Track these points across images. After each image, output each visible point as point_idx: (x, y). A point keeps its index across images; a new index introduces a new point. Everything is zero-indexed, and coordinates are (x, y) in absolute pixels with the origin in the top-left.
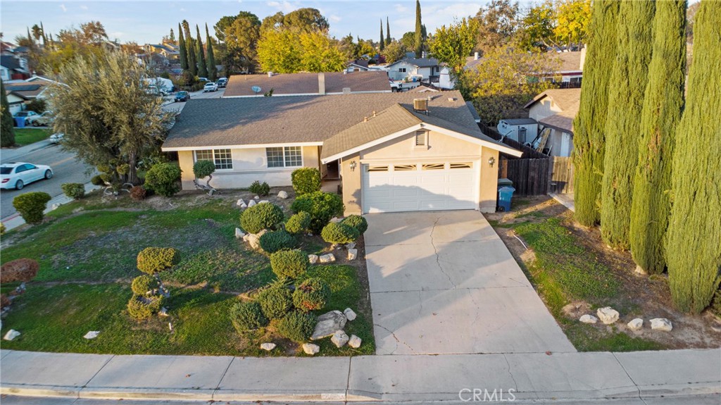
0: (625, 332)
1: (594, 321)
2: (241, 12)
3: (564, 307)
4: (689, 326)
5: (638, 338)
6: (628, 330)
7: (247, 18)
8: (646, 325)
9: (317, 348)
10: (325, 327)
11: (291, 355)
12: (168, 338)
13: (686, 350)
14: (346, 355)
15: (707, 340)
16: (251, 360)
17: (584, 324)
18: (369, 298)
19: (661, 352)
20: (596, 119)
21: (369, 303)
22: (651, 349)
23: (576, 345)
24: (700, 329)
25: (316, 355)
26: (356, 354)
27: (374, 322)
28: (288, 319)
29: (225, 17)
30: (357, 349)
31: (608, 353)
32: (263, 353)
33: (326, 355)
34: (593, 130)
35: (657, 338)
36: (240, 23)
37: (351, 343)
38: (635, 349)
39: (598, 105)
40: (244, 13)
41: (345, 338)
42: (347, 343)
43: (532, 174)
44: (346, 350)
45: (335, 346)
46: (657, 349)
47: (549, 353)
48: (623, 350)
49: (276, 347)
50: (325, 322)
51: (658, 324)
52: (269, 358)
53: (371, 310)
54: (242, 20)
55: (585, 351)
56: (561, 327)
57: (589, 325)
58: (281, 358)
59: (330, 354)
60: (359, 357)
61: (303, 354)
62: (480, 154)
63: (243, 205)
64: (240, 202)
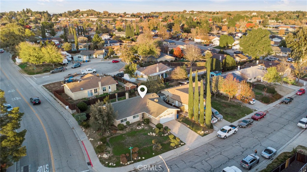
0: (205, 133)
15: (211, 132)
16: (175, 149)
19: (209, 134)
25: (181, 146)
27: (181, 140)
31: (205, 136)
32: (175, 148)
38: (207, 135)
41: (182, 143)
47: (200, 138)
51: (207, 131)
55: (203, 137)
62: (175, 111)
63: (139, 128)
64: (138, 128)
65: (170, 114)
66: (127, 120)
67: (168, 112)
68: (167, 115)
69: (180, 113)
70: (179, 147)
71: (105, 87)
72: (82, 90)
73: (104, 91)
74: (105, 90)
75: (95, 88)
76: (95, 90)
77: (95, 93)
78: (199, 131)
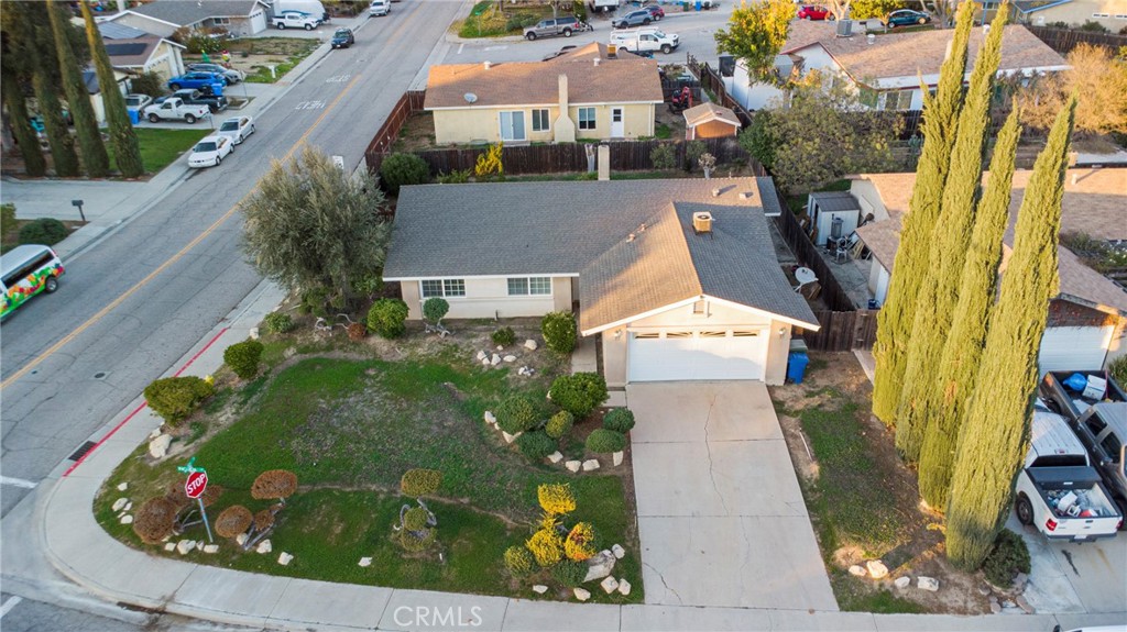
0: (891, 589)
1: (862, 574)
3: (837, 552)
4: (957, 585)
5: (901, 598)
6: (894, 587)
8: (913, 583)
9: (588, 595)
11: (563, 600)
13: (945, 616)
14: (616, 603)
15: (970, 605)
16: (524, 602)
17: (852, 576)
18: (637, 523)
19: (921, 615)
21: (637, 532)
22: (911, 612)
23: (839, 602)
24: (967, 590)
25: (587, 601)
26: (625, 603)
27: (643, 560)
30: (627, 596)
31: (869, 614)
32: (535, 596)
33: (597, 602)
35: (919, 599)
37: (621, 589)
38: (896, 612)
41: (615, 585)
42: (617, 589)
44: (615, 598)
45: (606, 592)
46: (917, 612)
47: (812, 611)
48: (883, 612)
49: (548, 590)
51: (925, 583)
52: (542, 602)
53: (639, 542)
55: (847, 610)
56: (830, 577)
57: (856, 577)
58: (554, 602)
59: (600, 602)
60: (628, 605)
62: (769, 326)
63: (486, 362)
64: (481, 355)
65: (729, 333)
66: (463, 293)
67: (709, 315)
68: (696, 334)
69: (853, 350)
70: (574, 599)
71: (592, 110)
72: (471, 104)
73: (583, 125)
74: (592, 125)
75: (540, 107)
76: (535, 113)
77: (536, 127)
78: (857, 551)
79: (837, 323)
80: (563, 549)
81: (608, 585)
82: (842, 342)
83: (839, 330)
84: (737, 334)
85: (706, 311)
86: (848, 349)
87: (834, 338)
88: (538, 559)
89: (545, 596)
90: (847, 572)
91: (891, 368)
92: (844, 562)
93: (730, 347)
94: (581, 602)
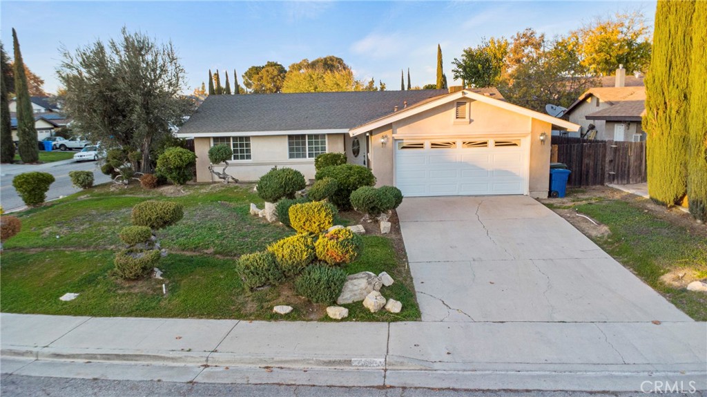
2: (268, 62)
3: (662, 277)
7: (273, 68)
9: (345, 312)
10: (356, 288)
11: (311, 320)
12: (159, 301)
14: (383, 321)
16: (260, 324)
18: (408, 267)
20: (674, 73)
21: (408, 271)
23: (691, 315)
25: (343, 319)
26: (395, 320)
27: (416, 289)
28: (309, 274)
29: (253, 67)
30: (397, 314)
33: (356, 321)
34: (671, 87)
36: (268, 71)
37: (389, 307)
39: (675, 57)
40: (271, 63)
41: (382, 300)
42: (384, 307)
43: (586, 161)
44: (382, 315)
45: (369, 310)
47: (656, 323)
49: (292, 311)
50: (355, 281)
52: (284, 322)
53: (411, 278)
54: (270, 69)
56: (664, 296)
57: (702, 293)
58: (298, 322)
59: (362, 319)
60: (399, 323)
61: (327, 319)
62: (530, 130)
65: (491, 143)
66: (249, 157)
67: (471, 121)
68: (459, 143)
69: (606, 184)
78: (690, 274)
79: (589, 155)
80: (313, 248)
81: (372, 301)
82: (595, 175)
83: (592, 164)
84: (498, 144)
85: (467, 116)
86: (602, 184)
87: (588, 172)
88: (279, 260)
89: (287, 317)
90: (684, 290)
91: (666, 134)
92: (676, 284)
93: (493, 157)
94: (336, 320)
